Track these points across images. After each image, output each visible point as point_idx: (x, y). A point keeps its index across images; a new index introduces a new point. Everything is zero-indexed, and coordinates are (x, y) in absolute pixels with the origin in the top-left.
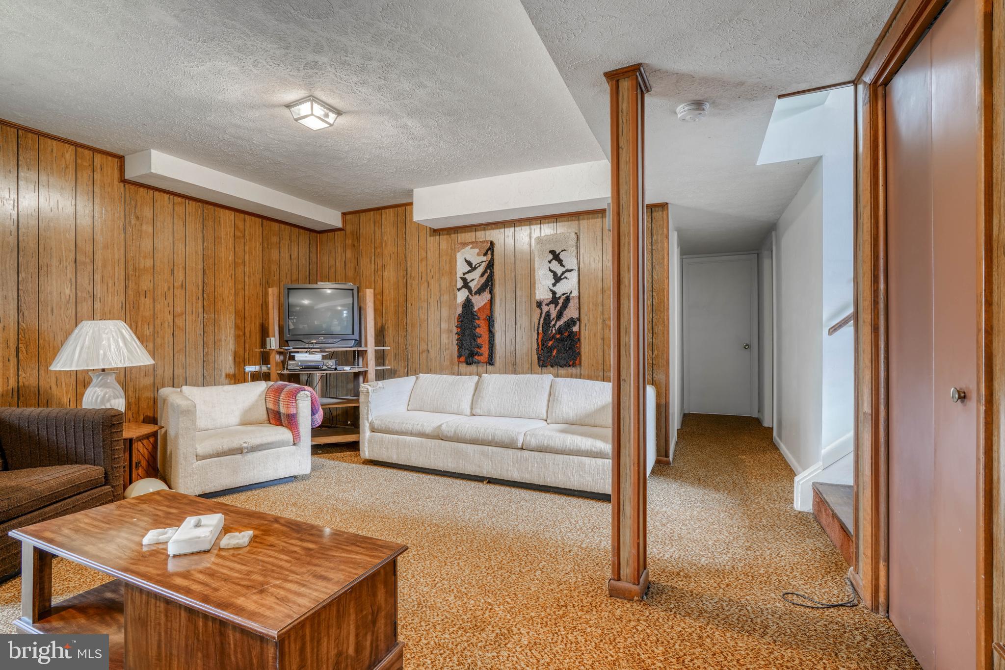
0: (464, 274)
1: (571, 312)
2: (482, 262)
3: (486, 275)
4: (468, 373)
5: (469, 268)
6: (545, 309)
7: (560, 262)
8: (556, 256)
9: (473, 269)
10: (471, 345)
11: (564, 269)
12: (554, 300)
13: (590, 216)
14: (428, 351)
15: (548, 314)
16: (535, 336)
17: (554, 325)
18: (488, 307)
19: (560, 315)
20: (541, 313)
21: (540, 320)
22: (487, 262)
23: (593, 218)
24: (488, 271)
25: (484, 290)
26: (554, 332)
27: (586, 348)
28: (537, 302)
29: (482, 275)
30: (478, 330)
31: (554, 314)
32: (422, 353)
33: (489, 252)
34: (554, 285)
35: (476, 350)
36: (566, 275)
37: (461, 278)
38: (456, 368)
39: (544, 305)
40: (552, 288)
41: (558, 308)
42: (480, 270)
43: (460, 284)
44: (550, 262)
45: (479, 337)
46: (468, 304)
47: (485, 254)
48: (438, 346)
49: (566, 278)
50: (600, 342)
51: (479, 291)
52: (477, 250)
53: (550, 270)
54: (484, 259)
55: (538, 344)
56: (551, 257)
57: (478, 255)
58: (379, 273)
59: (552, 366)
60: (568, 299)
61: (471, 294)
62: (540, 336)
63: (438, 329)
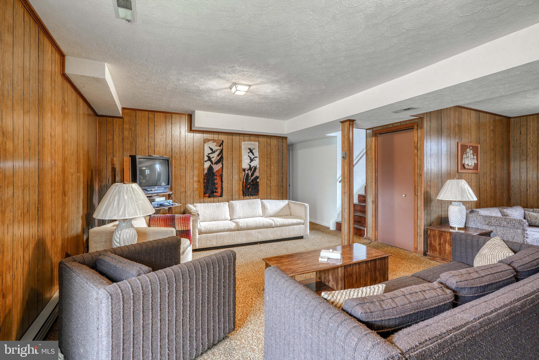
0: (209, 154)
1: (257, 174)
2: (218, 149)
3: (220, 156)
4: (209, 202)
5: (211, 152)
6: (247, 172)
7: (253, 154)
8: (251, 151)
9: (213, 152)
10: (212, 188)
11: (254, 157)
12: (250, 169)
13: (263, 137)
14: (186, 192)
15: (248, 174)
16: (241, 183)
17: (250, 179)
18: (221, 170)
19: (252, 175)
20: (245, 174)
21: (244, 176)
22: (221, 150)
23: (264, 138)
24: (221, 154)
25: (219, 163)
26: (250, 181)
27: (261, 188)
28: (243, 169)
29: (218, 155)
30: (216, 181)
31: (250, 174)
32: (182, 193)
33: (222, 145)
34: (250, 162)
35: (215, 190)
36: (255, 159)
37: (207, 156)
38: (202, 200)
39: (246, 170)
40: (249, 164)
41: (252, 172)
42: (217, 153)
43: (206, 158)
44: (249, 153)
45: (216, 184)
46: (210, 168)
47: (220, 146)
48: (192, 189)
49: (255, 160)
50: (266, 185)
51: (217, 163)
52: (215, 144)
53: (249, 156)
54: (219, 148)
55: (243, 187)
56: (249, 151)
57: (216, 146)
58: (152, 148)
59: (248, 196)
60: (255, 168)
61: (212, 164)
62: (244, 183)
63: (192, 181)
